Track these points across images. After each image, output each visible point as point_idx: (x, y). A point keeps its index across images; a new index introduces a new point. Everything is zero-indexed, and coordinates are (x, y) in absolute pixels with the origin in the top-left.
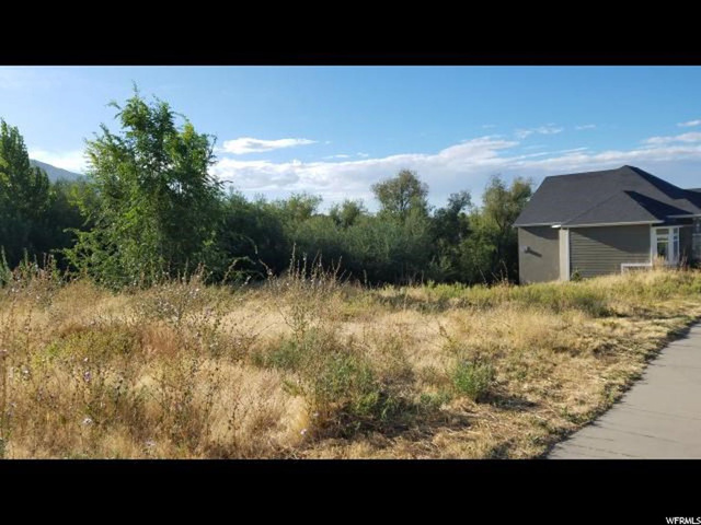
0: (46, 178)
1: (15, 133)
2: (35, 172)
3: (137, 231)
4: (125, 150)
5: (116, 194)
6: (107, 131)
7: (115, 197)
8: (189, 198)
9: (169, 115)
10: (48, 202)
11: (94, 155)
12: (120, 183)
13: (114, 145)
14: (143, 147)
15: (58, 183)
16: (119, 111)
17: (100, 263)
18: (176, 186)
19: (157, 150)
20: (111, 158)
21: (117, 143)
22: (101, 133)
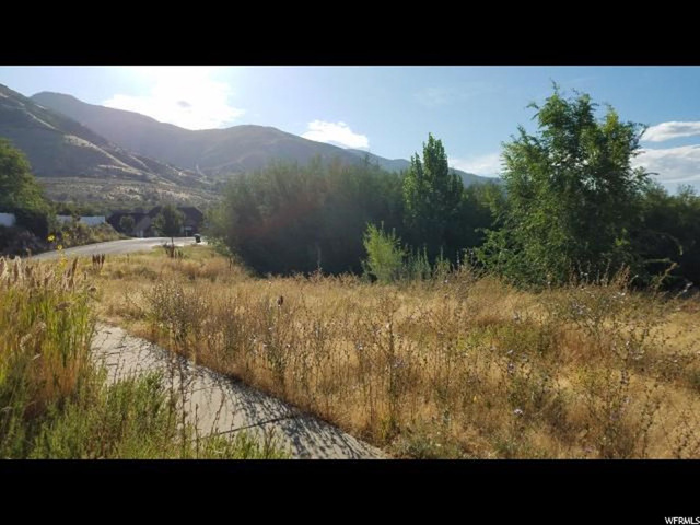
0: (460, 183)
1: (439, 144)
2: (452, 179)
3: (544, 230)
4: (540, 150)
5: (526, 193)
6: (523, 133)
7: (526, 196)
8: (603, 195)
9: (589, 108)
10: (460, 204)
11: (509, 158)
12: (532, 184)
13: (530, 146)
14: (558, 144)
15: (471, 187)
16: (538, 111)
17: (505, 262)
18: (589, 182)
19: (573, 147)
20: (525, 159)
21: (532, 143)
22: (518, 135)
